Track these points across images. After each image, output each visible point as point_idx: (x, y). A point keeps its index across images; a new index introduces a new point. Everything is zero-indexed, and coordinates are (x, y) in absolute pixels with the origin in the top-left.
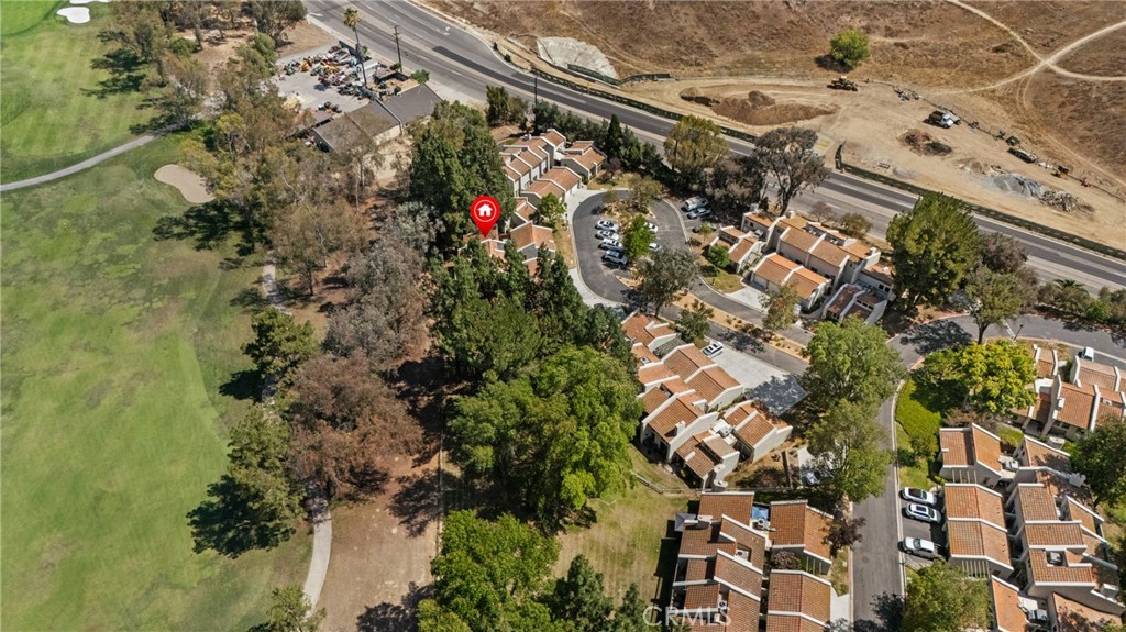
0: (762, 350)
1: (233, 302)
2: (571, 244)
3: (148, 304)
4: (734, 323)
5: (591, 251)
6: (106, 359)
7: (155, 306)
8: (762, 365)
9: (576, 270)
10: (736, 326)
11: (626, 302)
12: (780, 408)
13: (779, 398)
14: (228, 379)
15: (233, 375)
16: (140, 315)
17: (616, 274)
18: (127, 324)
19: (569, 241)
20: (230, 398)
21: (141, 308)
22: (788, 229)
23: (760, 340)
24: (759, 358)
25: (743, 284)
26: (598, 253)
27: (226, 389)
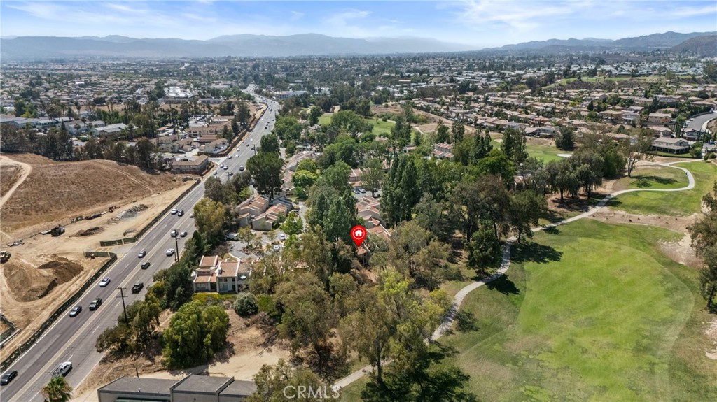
1: (477, 330)
3: (530, 357)
6: (574, 338)
7: (526, 353)
14: (511, 294)
15: (507, 294)
16: (540, 353)
18: (551, 352)
20: (517, 286)
21: (536, 357)
27: (516, 291)
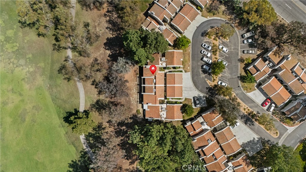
0: (253, 125)
2: (189, 56)
4: (247, 110)
5: (198, 61)
8: (251, 132)
9: (190, 73)
10: (247, 112)
11: (207, 94)
12: (252, 153)
13: (252, 148)
17: (206, 77)
19: (189, 54)
22: (285, 70)
23: (254, 120)
24: (251, 129)
25: (256, 88)
26: (201, 63)
